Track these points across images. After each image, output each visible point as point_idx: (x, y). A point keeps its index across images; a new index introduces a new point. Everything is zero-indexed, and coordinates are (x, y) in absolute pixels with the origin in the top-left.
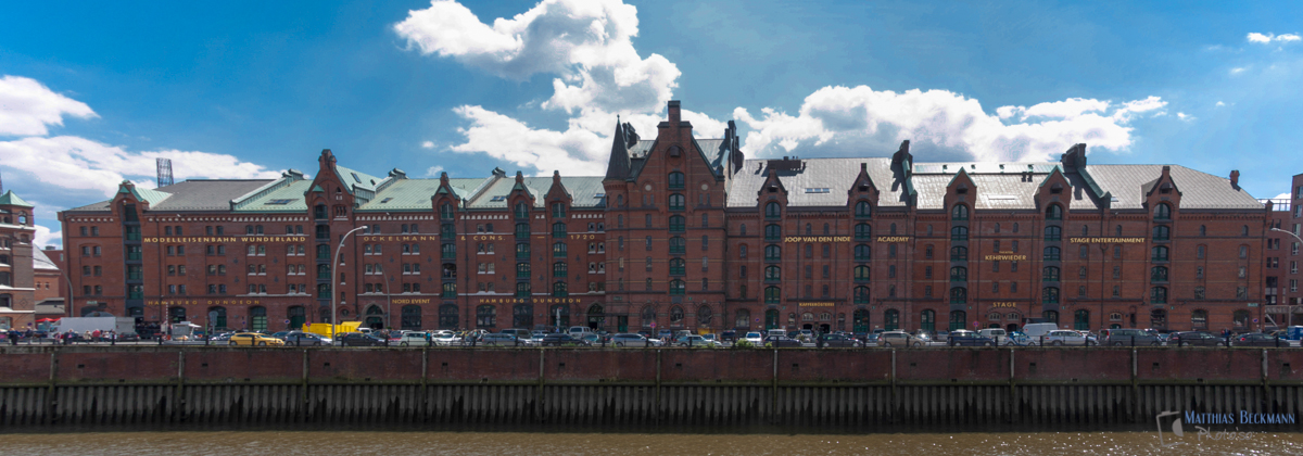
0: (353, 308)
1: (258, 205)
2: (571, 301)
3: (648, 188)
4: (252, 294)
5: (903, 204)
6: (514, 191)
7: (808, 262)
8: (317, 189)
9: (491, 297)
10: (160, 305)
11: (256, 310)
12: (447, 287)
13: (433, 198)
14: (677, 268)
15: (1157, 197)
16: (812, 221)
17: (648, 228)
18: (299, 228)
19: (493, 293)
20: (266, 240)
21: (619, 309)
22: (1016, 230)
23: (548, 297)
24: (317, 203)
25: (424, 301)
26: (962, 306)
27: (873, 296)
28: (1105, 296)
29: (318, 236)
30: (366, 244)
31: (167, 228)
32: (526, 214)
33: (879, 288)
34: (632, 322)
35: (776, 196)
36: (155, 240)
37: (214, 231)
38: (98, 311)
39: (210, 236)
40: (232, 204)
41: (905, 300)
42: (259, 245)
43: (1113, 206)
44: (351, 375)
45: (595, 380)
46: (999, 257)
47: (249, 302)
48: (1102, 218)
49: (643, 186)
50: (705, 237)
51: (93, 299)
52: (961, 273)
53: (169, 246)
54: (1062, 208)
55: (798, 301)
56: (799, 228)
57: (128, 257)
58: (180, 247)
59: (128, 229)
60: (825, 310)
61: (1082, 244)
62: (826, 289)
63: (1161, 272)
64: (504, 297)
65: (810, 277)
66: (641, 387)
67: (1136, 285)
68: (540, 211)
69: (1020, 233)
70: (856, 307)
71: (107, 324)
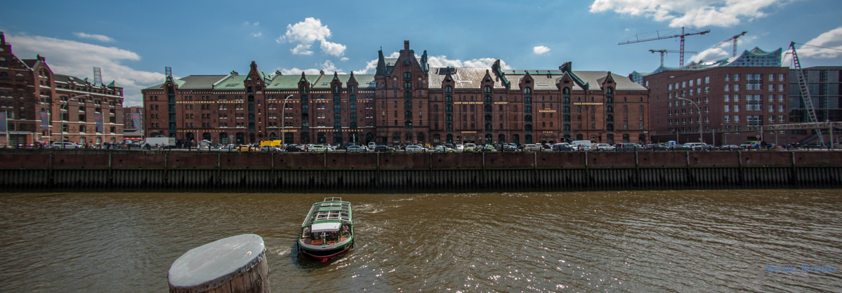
0: (264, 134)
1: (223, 87)
2: (358, 130)
3: (395, 79)
4: (221, 127)
5: (504, 87)
6: (334, 80)
7: (464, 113)
8: (249, 79)
9: (323, 129)
10: (183, 132)
11: (223, 135)
12: (304, 125)
13: (299, 84)
14: (409, 114)
15: (606, 85)
16: (466, 95)
17: (396, 97)
18: (241, 97)
19: (324, 127)
20: (227, 102)
21: (383, 134)
22: (551, 99)
23: (348, 129)
24: (249, 86)
25: (295, 131)
26: (530, 133)
27: (493, 128)
28: (589, 129)
29: (249, 101)
30: (269, 104)
31: (186, 97)
32: (339, 91)
33: (495, 124)
34: (389, 140)
35: (450, 84)
36: (181, 102)
37: (205, 99)
38: (160, 134)
39: (203, 100)
40: (213, 86)
41: (507, 130)
42: (224, 104)
43: (590, 88)
44: (292, 165)
45: (402, 168)
46: (545, 111)
47: (220, 131)
48: (586, 94)
49: (393, 78)
50: (421, 102)
51: (155, 129)
52: (529, 118)
53: (186, 105)
54: (569, 89)
55: (461, 130)
56: (460, 98)
57: (170, 110)
58: (191, 105)
59: (170, 97)
60: (473, 135)
61: (578, 105)
62: (473, 125)
63: (611, 118)
64: (329, 129)
65: (465, 120)
66: (423, 171)
67: (600, 124)
68: (345, 90)
69: (553, 100)
70: (486, 133)
71: (165, 141)
